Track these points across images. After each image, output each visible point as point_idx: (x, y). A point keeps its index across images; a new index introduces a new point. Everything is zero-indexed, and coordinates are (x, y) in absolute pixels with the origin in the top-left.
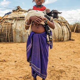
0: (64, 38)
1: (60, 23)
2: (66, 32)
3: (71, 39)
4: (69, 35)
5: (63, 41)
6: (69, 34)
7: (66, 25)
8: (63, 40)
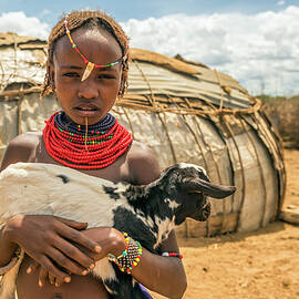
0: (243, 215)
1: (216, 120)
2: (251, 174)
3: (288, 217)
4: (270, 194)
5: (235, 230)
6: (269, 182)
7: (255, 132)
8: (237, 225)
